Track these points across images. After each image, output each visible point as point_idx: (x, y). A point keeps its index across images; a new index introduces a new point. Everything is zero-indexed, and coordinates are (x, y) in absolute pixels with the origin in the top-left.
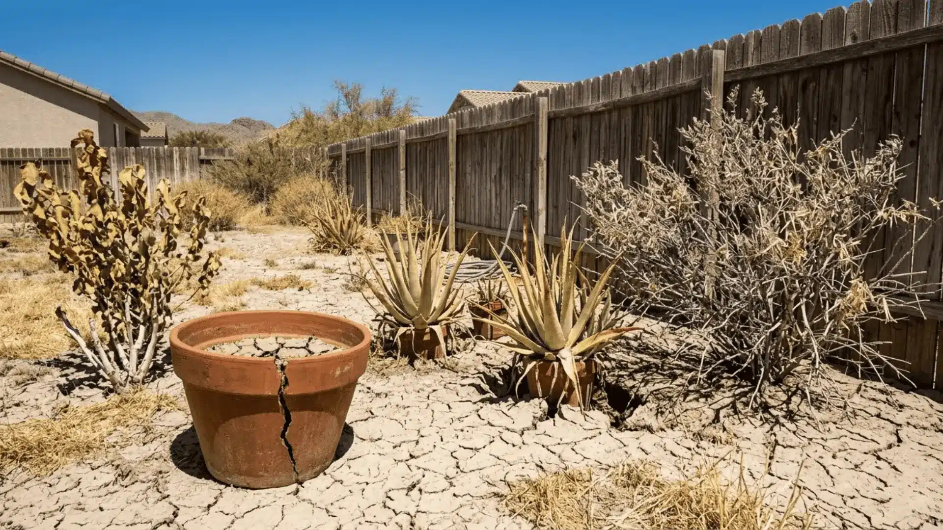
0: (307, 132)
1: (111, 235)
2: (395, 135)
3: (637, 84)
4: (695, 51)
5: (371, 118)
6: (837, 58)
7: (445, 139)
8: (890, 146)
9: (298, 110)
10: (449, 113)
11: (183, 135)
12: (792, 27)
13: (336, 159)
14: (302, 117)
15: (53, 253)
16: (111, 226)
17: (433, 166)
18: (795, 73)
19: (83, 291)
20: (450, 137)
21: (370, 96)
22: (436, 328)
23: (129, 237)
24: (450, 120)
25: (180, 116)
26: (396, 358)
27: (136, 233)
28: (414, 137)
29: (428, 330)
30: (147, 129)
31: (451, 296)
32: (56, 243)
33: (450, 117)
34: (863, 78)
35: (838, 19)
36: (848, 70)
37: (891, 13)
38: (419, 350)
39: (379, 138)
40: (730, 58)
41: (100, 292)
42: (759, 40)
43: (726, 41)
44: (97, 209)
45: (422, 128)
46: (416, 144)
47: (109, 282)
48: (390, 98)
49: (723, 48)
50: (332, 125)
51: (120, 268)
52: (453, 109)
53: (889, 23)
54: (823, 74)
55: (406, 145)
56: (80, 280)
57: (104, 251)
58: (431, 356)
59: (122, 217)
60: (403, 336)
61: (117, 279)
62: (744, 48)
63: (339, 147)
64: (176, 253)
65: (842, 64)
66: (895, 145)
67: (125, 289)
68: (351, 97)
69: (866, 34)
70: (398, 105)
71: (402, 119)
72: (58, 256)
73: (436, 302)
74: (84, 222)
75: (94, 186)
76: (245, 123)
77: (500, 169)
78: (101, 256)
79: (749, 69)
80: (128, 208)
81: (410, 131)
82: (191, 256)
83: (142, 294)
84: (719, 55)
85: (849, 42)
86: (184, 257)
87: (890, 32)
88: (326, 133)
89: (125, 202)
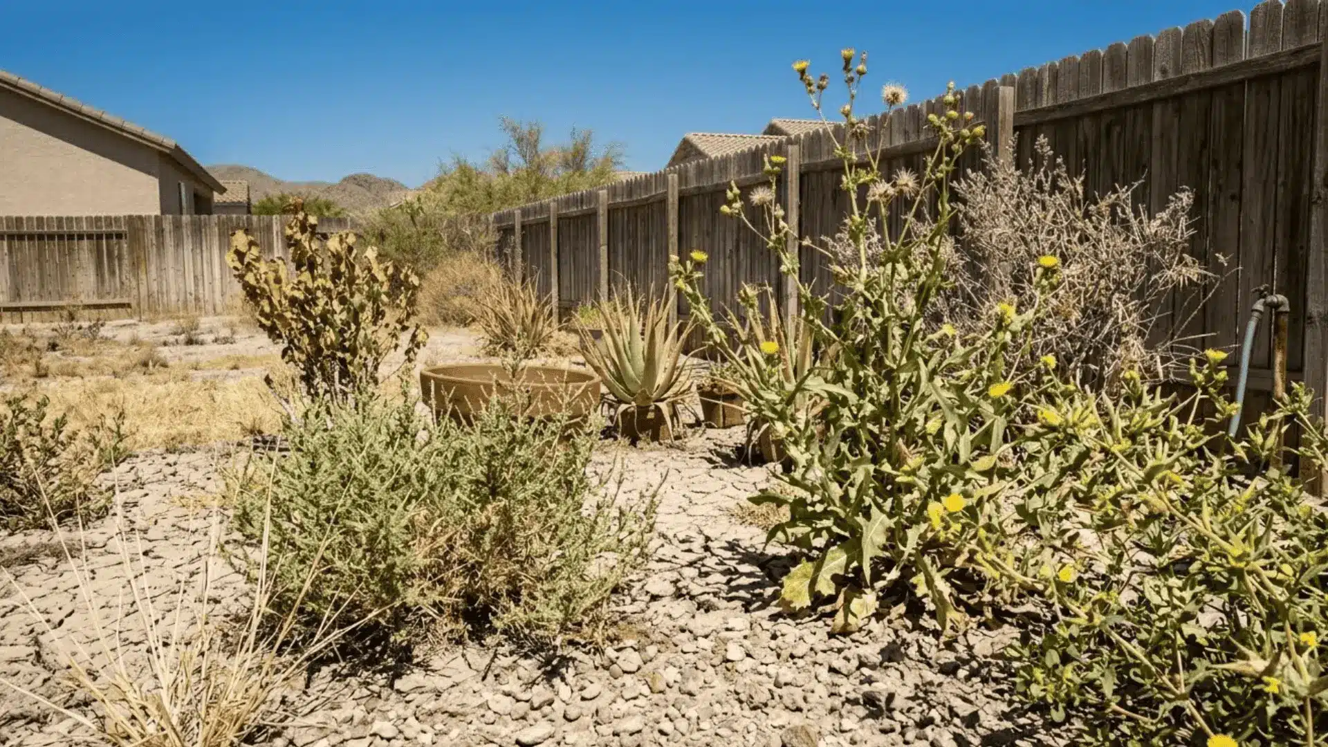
0: (462, 194)
1: (321, 302)
2: (592, 197)
3: (911, 127)
4: (980, 88)
5: (556, 173)
6: (1144, 97)
7: (663, 201)
8: (1181, 199)
9: (449, 162)
10: (670, 164)
11: (269, 200)
12: (1092, 58)
13: (507, 231)
14: (454, 171)
15: (263, 320)
16: (319, 294)
17: (647, 240)
18: (1097, 115)
19: (292, 359)
20: (670, 200)
21: (554, 143)
22: (662, 405)
23: (336, 305)
24: (670, 177)
25: (266, 172)
26: (616, 439)
27: (343, 301)
28: (619, 200)
29: (652, 408)
30: (222, 190)
31: (676, 373)
32: (267, 309)
33: (671, 172)
34: (1176, 120)
35: (1145, 50)
36: (1157, 111)
37: (1206, 42)
38: (642, 430)
39: (567, 203)
40: (1020, 98)
41: (310, 362)
42: (1055, 74)
43: (1016, 75)
44: (306, 276)
45: (631, 187)
46: (622, 210)
47: (320, 350)
48: (583, 144)
49: (1012, 84)
50: (497, 182)
51: (331, 336)
52: (674, 161)
53: (1204, 54)
54: (1130, 115)
55: (609, 211)
56: (289, 348)
57: (314, 319)
58: (655, 437)
59: (329, 285)
60: (625, 413)
61: (328, 347)
62: (1037, 84)
63: (511, 215)
64: (384, 322)
65: (1150, 104)
66: (1185, 199)
67: (333, 357)
68: (527, 142)
69: (1177, 69)
70: (596, 153)
71: (602, 173)
72: (268, 323)
73: (661, 379)
74: (293, 288)
75: (304, 253)
76: (362, 181)
77: (738, 241)
78: (311, 324)
79: (1043, 109)
80: (336, 275)
81: (613, 191)
82: (399, 327)
83: (351, 363)
84: (1008, 94)
85: (1157, 77)
86: (391, 327)
87: (1204, 66)
88: (489, 195)
89: (333, 270)
